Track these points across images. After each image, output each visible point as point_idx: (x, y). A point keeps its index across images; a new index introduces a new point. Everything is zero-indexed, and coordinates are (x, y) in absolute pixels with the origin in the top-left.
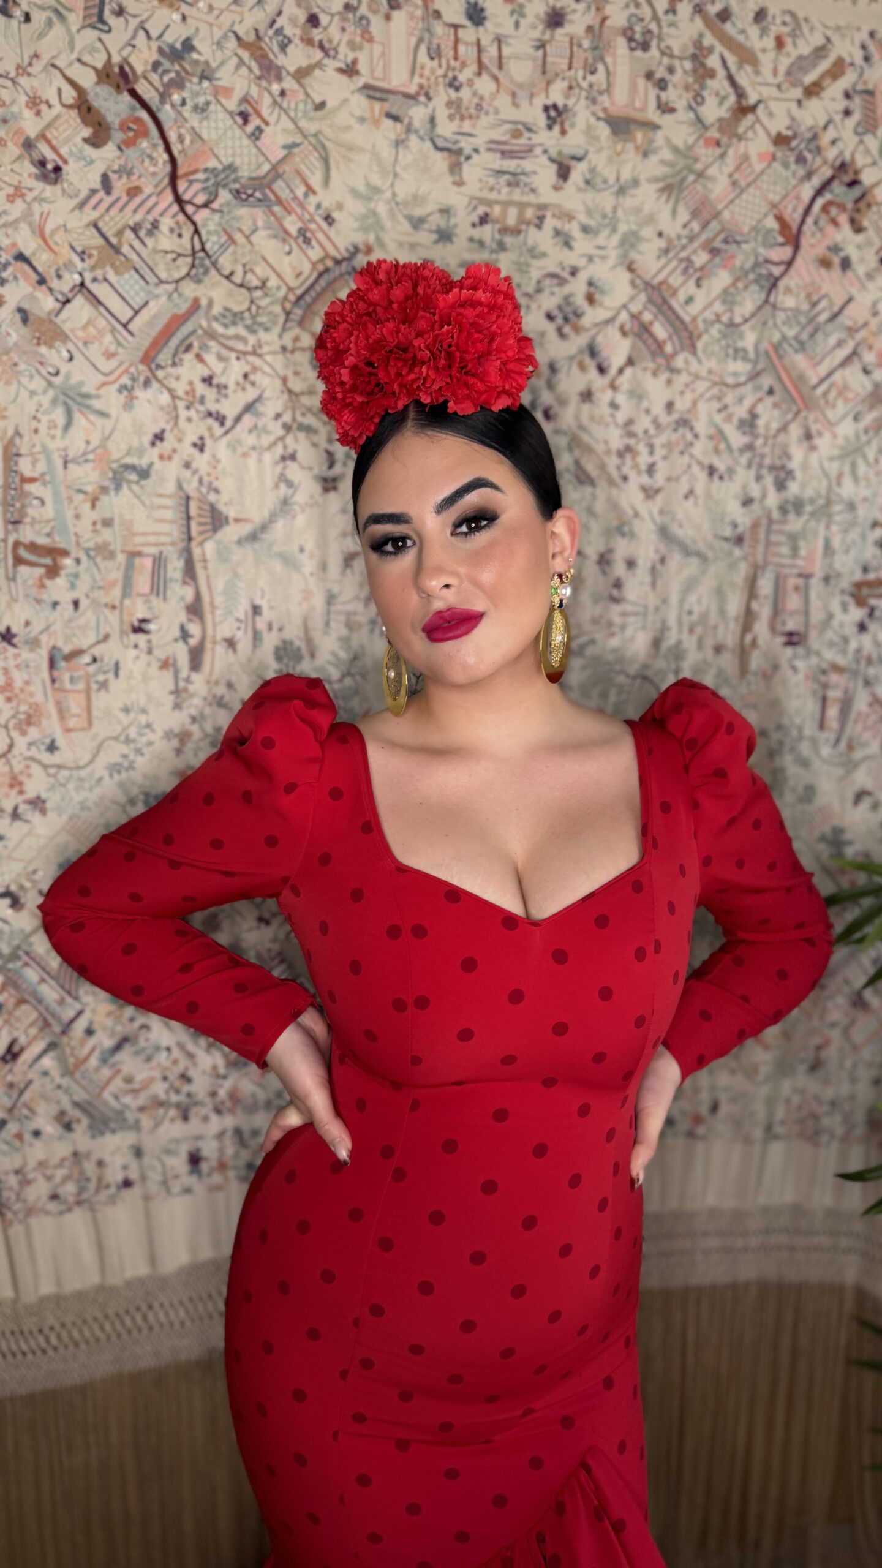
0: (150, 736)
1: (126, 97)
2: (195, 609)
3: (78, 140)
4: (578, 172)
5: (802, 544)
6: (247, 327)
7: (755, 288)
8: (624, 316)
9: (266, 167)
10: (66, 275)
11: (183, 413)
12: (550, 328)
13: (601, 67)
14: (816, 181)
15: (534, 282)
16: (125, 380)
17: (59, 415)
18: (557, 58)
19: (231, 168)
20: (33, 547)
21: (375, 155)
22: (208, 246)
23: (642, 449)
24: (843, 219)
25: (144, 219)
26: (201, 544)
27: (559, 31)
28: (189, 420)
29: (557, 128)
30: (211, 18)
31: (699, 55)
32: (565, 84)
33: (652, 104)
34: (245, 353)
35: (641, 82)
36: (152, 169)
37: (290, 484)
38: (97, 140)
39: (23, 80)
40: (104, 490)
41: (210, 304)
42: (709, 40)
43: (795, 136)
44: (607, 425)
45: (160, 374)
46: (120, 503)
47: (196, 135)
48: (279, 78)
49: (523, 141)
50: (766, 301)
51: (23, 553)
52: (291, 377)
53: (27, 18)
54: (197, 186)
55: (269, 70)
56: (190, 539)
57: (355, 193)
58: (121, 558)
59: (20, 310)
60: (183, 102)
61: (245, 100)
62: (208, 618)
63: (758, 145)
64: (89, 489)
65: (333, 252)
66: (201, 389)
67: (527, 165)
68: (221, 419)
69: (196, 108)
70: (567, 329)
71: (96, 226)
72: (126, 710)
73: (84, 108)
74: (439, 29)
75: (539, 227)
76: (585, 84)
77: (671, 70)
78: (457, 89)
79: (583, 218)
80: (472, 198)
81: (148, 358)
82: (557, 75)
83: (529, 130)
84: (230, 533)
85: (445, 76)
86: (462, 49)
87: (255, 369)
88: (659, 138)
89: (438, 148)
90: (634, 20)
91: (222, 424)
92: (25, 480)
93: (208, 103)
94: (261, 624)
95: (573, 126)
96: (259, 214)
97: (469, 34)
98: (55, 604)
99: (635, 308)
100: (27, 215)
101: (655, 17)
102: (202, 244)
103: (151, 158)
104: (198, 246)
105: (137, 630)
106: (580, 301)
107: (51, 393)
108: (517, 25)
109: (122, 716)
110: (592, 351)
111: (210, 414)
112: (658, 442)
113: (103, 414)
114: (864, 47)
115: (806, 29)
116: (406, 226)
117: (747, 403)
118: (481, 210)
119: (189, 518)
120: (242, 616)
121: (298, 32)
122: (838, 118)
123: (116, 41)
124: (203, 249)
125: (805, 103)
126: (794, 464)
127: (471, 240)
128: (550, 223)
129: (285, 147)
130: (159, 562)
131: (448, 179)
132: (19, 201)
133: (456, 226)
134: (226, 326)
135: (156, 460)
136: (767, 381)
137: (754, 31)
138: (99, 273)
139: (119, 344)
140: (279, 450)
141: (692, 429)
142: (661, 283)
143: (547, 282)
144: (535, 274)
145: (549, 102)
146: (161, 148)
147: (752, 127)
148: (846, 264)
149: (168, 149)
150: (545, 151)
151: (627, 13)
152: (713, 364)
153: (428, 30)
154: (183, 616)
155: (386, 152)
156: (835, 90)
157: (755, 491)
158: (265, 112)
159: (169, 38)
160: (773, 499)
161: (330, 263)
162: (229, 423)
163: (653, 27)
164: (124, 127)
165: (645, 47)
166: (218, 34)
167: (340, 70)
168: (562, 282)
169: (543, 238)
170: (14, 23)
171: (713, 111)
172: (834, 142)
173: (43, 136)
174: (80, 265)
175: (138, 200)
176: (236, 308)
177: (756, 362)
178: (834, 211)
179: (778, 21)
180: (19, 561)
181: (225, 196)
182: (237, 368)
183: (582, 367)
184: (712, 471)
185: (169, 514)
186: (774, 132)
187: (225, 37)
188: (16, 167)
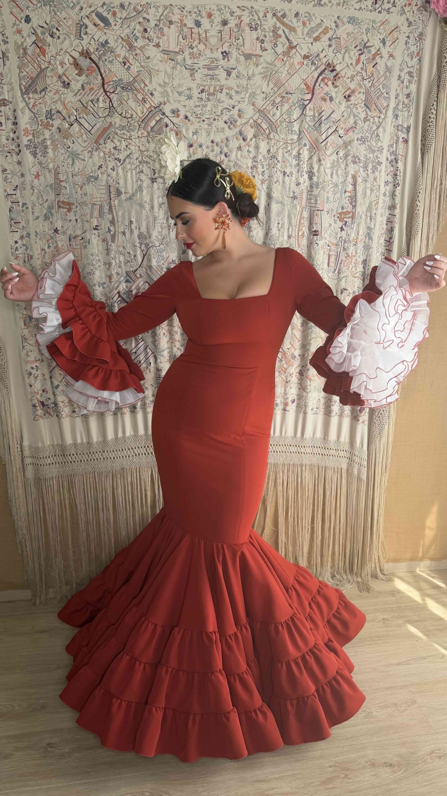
0: (100, 264)
1: (88, 60)
2: (112, 222)
3: (74, 74)
4: (233, 74)
5: (318, 199)
6: (127, 130)
7: (298, 109)
8: (251, 121)
9: (132, 79)
10: (72, 117)
11: (108, 159)
12: (226, 126)
13: (241, 38)
14: (319, 71)
15: (220, 111)
16: (90, 149)
17: (70, 161)
18: (226, 37)
19: (120, 80)
20: (63, 202)
21: (166, 72)
22: (114, 105)
23: (259, 166)
24: (330, 83)
25: (95, 98)
26: (114, 201)
27: (226, 27)
28: (110, 161)
29: (226, 59)
30: (113, 33)
31: (275, 31)
32: (229, 44)
33: (259, 48)
34: (127, 139)
35: (255, 41)
36: (97, 82)
37: (141, 180)
38: (79, 75)
39: (58, 57)
40: (84, 184)
41: (115, 123)
42: (278, 25)
43: (311, 55)
44: (247, 158)
45: (100, 147)
46: (89, 188)
47: (110, 70)
48: (135, 50)
49: (214, 64)
50: (302, 113)
51: (60, 204)
52: (141, 146)
53: (59, 38)
54: (111, 86)
55: (131, 47)
56: (111, 199)
57: (160, 85)
58: (90, 206)
59: (58, 128)
60: (106, 60)
61: (125, 58)
62: (117, 225)
63: (298, 59)
64: (80, 184)
65: (153, 105)
66: (113, 150)
67: (216, 72)
68: (119, 160)
69: (109, 62)
70: (232, 126)
71: (80, 101)
72: (92, 255)
73: (76, 64)
74: (185, 30)
75: (221, 93)
76: (235, 44)
77: (265, 36)
78: (192, 49)
79: (236, 89)
80: (198, 84)
81: (96, 142)
82: (226, 41)
83: (217, 60)
84: (123, 197)
85: (188, 45)
86: (193, 35)
87: (130, 144)
88: (262, 59)
89: (186, 68)
90: (252, 20)
91: (120, 162)
92: (61, 181)
93: (113, 60)
94: (133, 226)
95: (232, 58)
96: (130, 94)
97: (195, 30)
98: (70, 220)
99: (255, 118)
100: (60, 99)
101: (259, 19)
102: (112, 105)
103: (96, 79)
104: (111, 106)
105: (95, 229)
106: (236, 117)
107: (68, 154)
108: (212, 26)
109: (90, 257)
110: (241, 133)
111: (116, 159)
112: (265, 164)
113: (84, 160)
114: (335, 22)
115: (314, 18)
116: (176, 95)
117: (297, 149)
118: (201, 88)
119: (110, 192)
120: (127, 225)
121: (140, 35)
122: (326, 48)
123: (84, 43)
124: (113, 106)
125: (314, 44)
126: (315, 170)
127: (198, 98)
128: (225, 91)
129: (137, 72)
130: (101, 207)
131: (190, 78)
132: (57, 94)
133: (193, 94)
134: (121, 131)
135: (100, 175)
136: (304, 141)
137: (295, 20)
138: (81, 115)
139: (88, 137)
140: (138, 170)
141: (277, 159)
142: (264, 109)
143: (225, 110)
144: (220, 109)
145: (223, 51)
146: (99, 75)
147: (295, 53)
148: (331, 99)
149: (101, 75)
150: (222, 67)
151: (249, 18)
152: (283, 136)
153: (183, 30)
154: (109, 224)
155: (169, 70)
156: (325, 38)
157: (301, 180)
158: (131, 61)
159: (101, 40)
160: (307, 183)
161: (152, 109)
162: (122, 162)
163: (259, 22)
164: (88, 70)
165: (256, 29)
166: (115, 38)
167: (154, 46)
168: (229, 110)
169: (222, 96)
170: (55, 39)
171: (280, 50)
172: (325, 57)
173: (64, 74)
174: (75, 113)
175: (93, 92)
176: (123, 125)
177: (299, 136)
178: (326, 81)
179: (303, 16)
180: (59, 207)
181: (119, 89)
182: (124, 144)
183: (237, 139)
184: (284, 173)
185: (104, 191)
186: (303, 55)
187: (118, 38)
188: (56, 84)
